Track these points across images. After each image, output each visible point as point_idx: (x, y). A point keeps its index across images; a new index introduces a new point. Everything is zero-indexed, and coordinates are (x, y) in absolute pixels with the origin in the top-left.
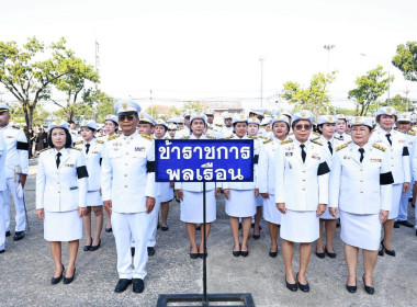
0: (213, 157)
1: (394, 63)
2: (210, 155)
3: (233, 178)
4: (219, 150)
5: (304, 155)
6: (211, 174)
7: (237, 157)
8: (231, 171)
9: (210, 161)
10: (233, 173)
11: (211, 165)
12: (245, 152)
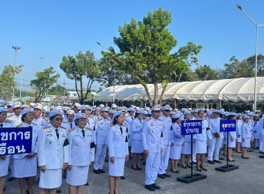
0: (7, 139)
1: (61, 67)
2: (5, 138)
3: (19, 151)
4: (11, 134)
5: (58, 135)
6: (5, 150)
7: (22, 138)
8: (18, 147)
9: (4, 142)
10: (19, 149)
11: (5, 144)
12: (27, 135)
